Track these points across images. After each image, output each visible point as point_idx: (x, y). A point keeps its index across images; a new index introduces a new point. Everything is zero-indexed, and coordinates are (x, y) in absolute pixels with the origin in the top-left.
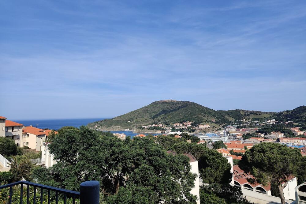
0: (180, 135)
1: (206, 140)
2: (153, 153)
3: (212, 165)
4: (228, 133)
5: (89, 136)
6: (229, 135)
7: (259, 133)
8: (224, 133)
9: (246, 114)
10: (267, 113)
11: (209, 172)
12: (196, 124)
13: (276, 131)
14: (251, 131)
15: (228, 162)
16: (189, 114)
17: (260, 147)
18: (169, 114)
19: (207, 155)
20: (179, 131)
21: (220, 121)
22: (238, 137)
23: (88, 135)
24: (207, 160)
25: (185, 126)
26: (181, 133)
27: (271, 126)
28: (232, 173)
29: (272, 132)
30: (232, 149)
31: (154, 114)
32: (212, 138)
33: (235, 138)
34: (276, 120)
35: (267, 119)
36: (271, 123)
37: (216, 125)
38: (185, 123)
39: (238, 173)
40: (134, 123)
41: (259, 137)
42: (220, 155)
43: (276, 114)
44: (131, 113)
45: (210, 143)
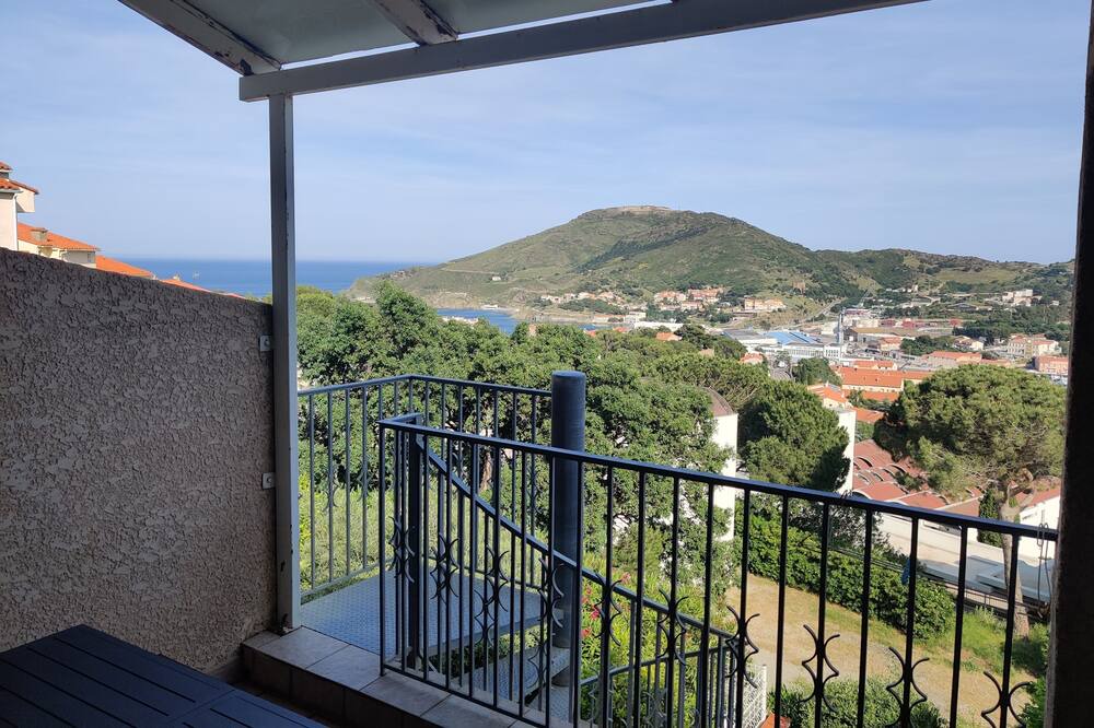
0: (675, 333)
1: (767, 353)
2: (602, 375)
3: (784, 432)
4: (849, 332)
5: (408, 316)
6: (851, 338)
7: (966, 338)
8: (836, 330)
9: (927, 266)
10: (1005, 266)
11: (773, 451)
12: (734, 297)
13: (1031, 331)
14: (934, 330)
15: (840, 425)
16: (715, 261)
17: (955, 379)
18: (640, 256)
19: (771, 397)
20: (672, 320)
21: (824, 290)
22: (884, 347)
23: (404, 310)
24: (766, 415)
25: (698, 301)
26: (681, 325)
27: (1014, 314)
28: (848, 460)
29: (1013, 337)
30: (857, 388)
31: (586, 257)
32: (788, 347)
33: (874, 352)
34: (1036, 293)
35: (1000, 288)
36: (1017, 302)
37: (810, 303)
38: (695, 292)
39: (870, 465)
40: (514, 284)
41: (964, 349)
42: (811, 402)
43: (1040, 273)
44: (504, 250)
45: (782, 364)
